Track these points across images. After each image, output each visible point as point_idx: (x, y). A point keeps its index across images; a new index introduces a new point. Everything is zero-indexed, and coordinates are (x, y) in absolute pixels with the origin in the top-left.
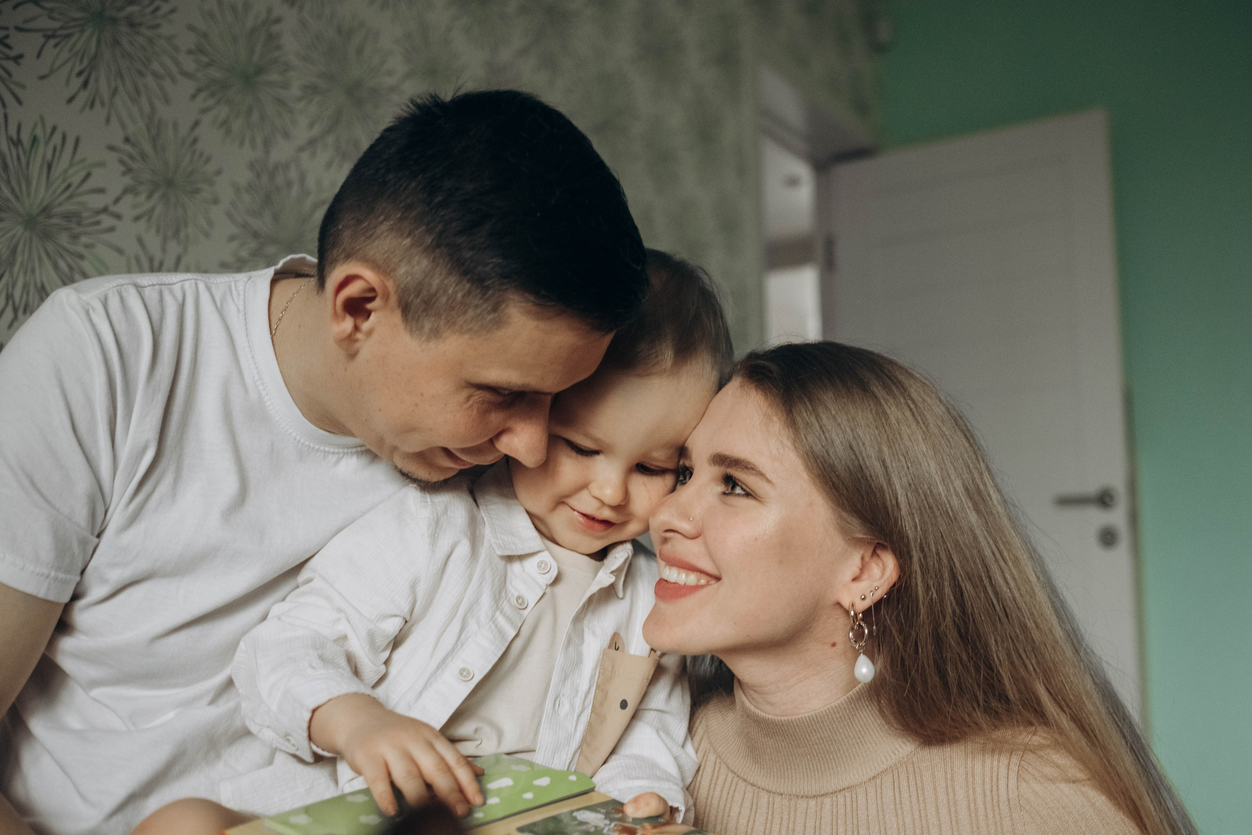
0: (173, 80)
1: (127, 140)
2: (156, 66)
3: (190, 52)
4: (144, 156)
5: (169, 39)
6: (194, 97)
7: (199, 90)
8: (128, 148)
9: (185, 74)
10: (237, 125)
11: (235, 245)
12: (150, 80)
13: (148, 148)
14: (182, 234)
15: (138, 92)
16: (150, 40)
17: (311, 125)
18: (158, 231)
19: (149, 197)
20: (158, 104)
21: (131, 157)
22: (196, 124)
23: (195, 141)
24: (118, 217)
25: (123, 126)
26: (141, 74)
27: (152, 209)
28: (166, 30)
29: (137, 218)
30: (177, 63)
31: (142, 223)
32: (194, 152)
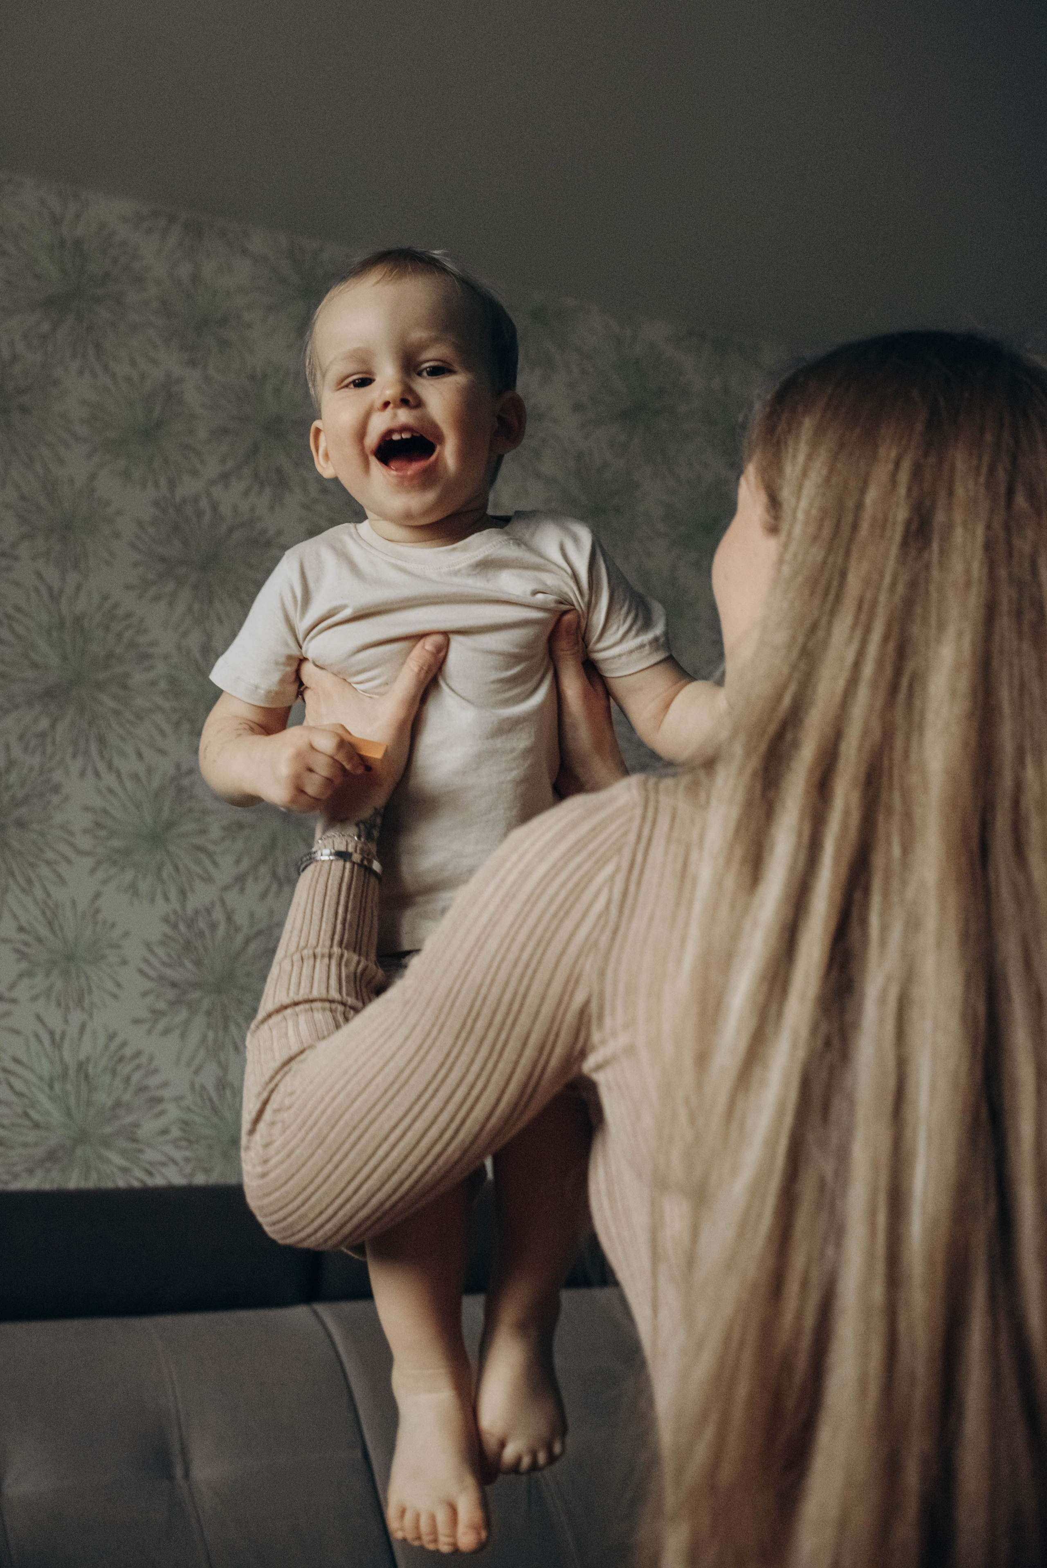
0: (68, 861)
1: (21, 929)
2: (49, 855)
3: (86, 831)
4: (40, 940)
5: (63, 827)
6: (93, 871)
7: (99, 863)
8: (24, 937)
9: (80, 852)
10: (144, 886)
11: (150, 999)
12: (44, 870)
13: (43, 931)
14: (86, 1002)
15: (30, 882)
16: (42, 834)
17: (238, 862)
18: (59, 1005)
19: (48, 974)
20: (52, 889)
21: (26, 944)
22: (97, 895)
23: (97, 911)
24: (14, 1001)
25: (15, 917)
26: (32, 865)
27: (50, 988)
28: (58, 818)
29: (34, 999)
30: (72, 845)
31: (41, 1002)
32: (95, 923)
